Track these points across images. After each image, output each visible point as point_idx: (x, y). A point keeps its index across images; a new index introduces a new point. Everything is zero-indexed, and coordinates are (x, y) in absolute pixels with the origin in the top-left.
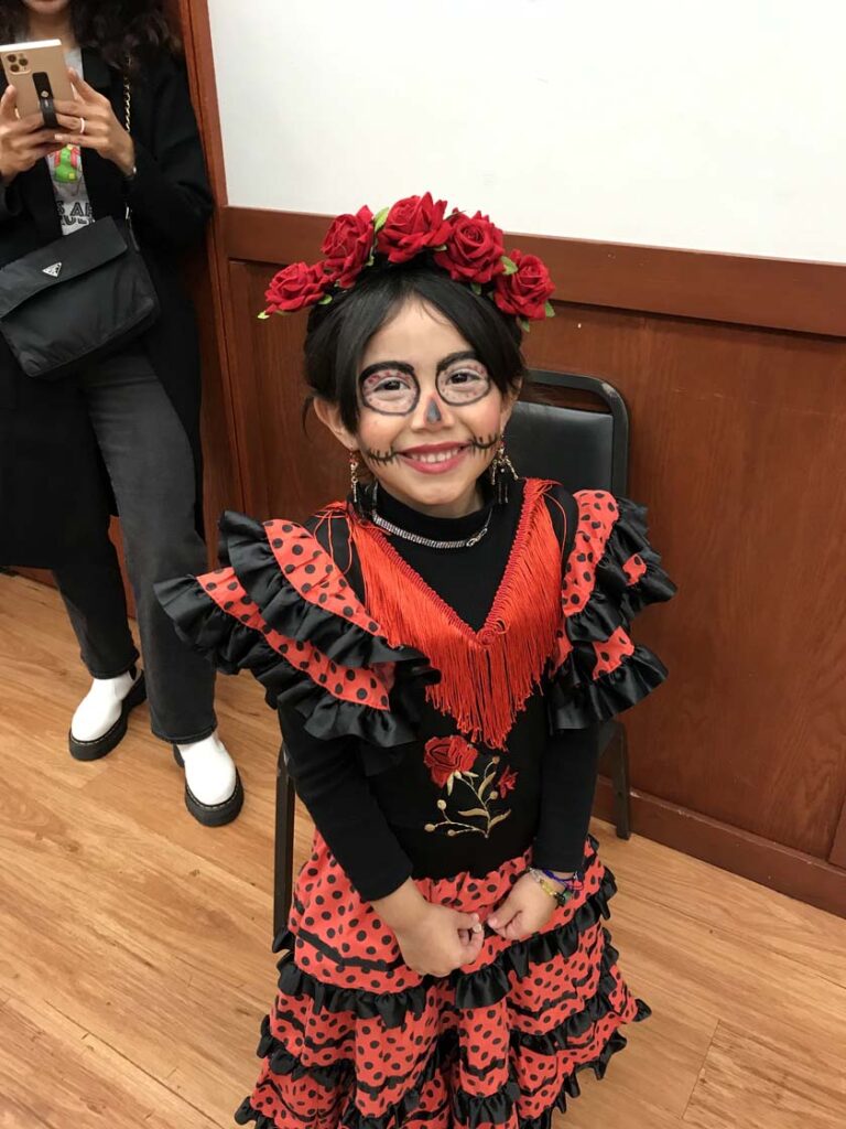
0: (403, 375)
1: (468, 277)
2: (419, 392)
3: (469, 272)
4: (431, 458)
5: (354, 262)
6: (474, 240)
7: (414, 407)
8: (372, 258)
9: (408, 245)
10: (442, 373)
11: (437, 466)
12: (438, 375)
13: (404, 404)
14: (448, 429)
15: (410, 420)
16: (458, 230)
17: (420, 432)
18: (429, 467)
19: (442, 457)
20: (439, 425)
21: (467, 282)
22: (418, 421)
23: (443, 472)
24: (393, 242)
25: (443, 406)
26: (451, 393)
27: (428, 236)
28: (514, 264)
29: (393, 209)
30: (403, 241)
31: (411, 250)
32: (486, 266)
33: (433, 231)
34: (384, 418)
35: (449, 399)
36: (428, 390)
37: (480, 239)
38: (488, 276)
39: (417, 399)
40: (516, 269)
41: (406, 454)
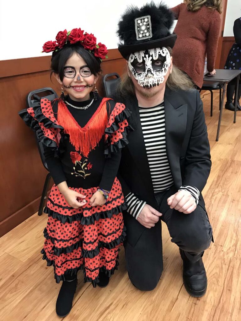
0: (73, 69)
1: (88, 48)
2: (76, 73)
3: (88, 47)
4: (78, 88)
5: (62, 43)
6: (89, 40)
7: (74, 77)
8: (67, 42)
9: (74, 40)
10: (81, 70)
11: (79, 90)
12: (80, 70)
13: (72, 76)
14: (82, 82)
15: (74, 80)
16: (86, 38)
17: (76, 82)
18: (78, 90)
19: (80, 88)
20: (80, 81)
21: (88, 50)
22: (75, 80)
23: (81, 92)
24: (72, 39)
25: (81, 77)
26: (83, 74)
27: (79, 38)
28: (99, 46)
29: (72, 31)
30: (74, 39)
31: (75, 41)
32: (92, 46)
33: (80, 37)
34: (68, 79)
35: (83, 75)
36: (78, 73)
37: (91, 40)
38: (92, 48)
39: (75, 75)
40: (99, 47)
41: (73, 87)
